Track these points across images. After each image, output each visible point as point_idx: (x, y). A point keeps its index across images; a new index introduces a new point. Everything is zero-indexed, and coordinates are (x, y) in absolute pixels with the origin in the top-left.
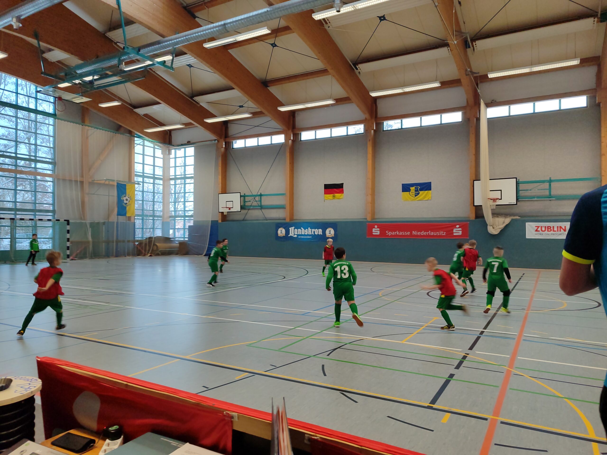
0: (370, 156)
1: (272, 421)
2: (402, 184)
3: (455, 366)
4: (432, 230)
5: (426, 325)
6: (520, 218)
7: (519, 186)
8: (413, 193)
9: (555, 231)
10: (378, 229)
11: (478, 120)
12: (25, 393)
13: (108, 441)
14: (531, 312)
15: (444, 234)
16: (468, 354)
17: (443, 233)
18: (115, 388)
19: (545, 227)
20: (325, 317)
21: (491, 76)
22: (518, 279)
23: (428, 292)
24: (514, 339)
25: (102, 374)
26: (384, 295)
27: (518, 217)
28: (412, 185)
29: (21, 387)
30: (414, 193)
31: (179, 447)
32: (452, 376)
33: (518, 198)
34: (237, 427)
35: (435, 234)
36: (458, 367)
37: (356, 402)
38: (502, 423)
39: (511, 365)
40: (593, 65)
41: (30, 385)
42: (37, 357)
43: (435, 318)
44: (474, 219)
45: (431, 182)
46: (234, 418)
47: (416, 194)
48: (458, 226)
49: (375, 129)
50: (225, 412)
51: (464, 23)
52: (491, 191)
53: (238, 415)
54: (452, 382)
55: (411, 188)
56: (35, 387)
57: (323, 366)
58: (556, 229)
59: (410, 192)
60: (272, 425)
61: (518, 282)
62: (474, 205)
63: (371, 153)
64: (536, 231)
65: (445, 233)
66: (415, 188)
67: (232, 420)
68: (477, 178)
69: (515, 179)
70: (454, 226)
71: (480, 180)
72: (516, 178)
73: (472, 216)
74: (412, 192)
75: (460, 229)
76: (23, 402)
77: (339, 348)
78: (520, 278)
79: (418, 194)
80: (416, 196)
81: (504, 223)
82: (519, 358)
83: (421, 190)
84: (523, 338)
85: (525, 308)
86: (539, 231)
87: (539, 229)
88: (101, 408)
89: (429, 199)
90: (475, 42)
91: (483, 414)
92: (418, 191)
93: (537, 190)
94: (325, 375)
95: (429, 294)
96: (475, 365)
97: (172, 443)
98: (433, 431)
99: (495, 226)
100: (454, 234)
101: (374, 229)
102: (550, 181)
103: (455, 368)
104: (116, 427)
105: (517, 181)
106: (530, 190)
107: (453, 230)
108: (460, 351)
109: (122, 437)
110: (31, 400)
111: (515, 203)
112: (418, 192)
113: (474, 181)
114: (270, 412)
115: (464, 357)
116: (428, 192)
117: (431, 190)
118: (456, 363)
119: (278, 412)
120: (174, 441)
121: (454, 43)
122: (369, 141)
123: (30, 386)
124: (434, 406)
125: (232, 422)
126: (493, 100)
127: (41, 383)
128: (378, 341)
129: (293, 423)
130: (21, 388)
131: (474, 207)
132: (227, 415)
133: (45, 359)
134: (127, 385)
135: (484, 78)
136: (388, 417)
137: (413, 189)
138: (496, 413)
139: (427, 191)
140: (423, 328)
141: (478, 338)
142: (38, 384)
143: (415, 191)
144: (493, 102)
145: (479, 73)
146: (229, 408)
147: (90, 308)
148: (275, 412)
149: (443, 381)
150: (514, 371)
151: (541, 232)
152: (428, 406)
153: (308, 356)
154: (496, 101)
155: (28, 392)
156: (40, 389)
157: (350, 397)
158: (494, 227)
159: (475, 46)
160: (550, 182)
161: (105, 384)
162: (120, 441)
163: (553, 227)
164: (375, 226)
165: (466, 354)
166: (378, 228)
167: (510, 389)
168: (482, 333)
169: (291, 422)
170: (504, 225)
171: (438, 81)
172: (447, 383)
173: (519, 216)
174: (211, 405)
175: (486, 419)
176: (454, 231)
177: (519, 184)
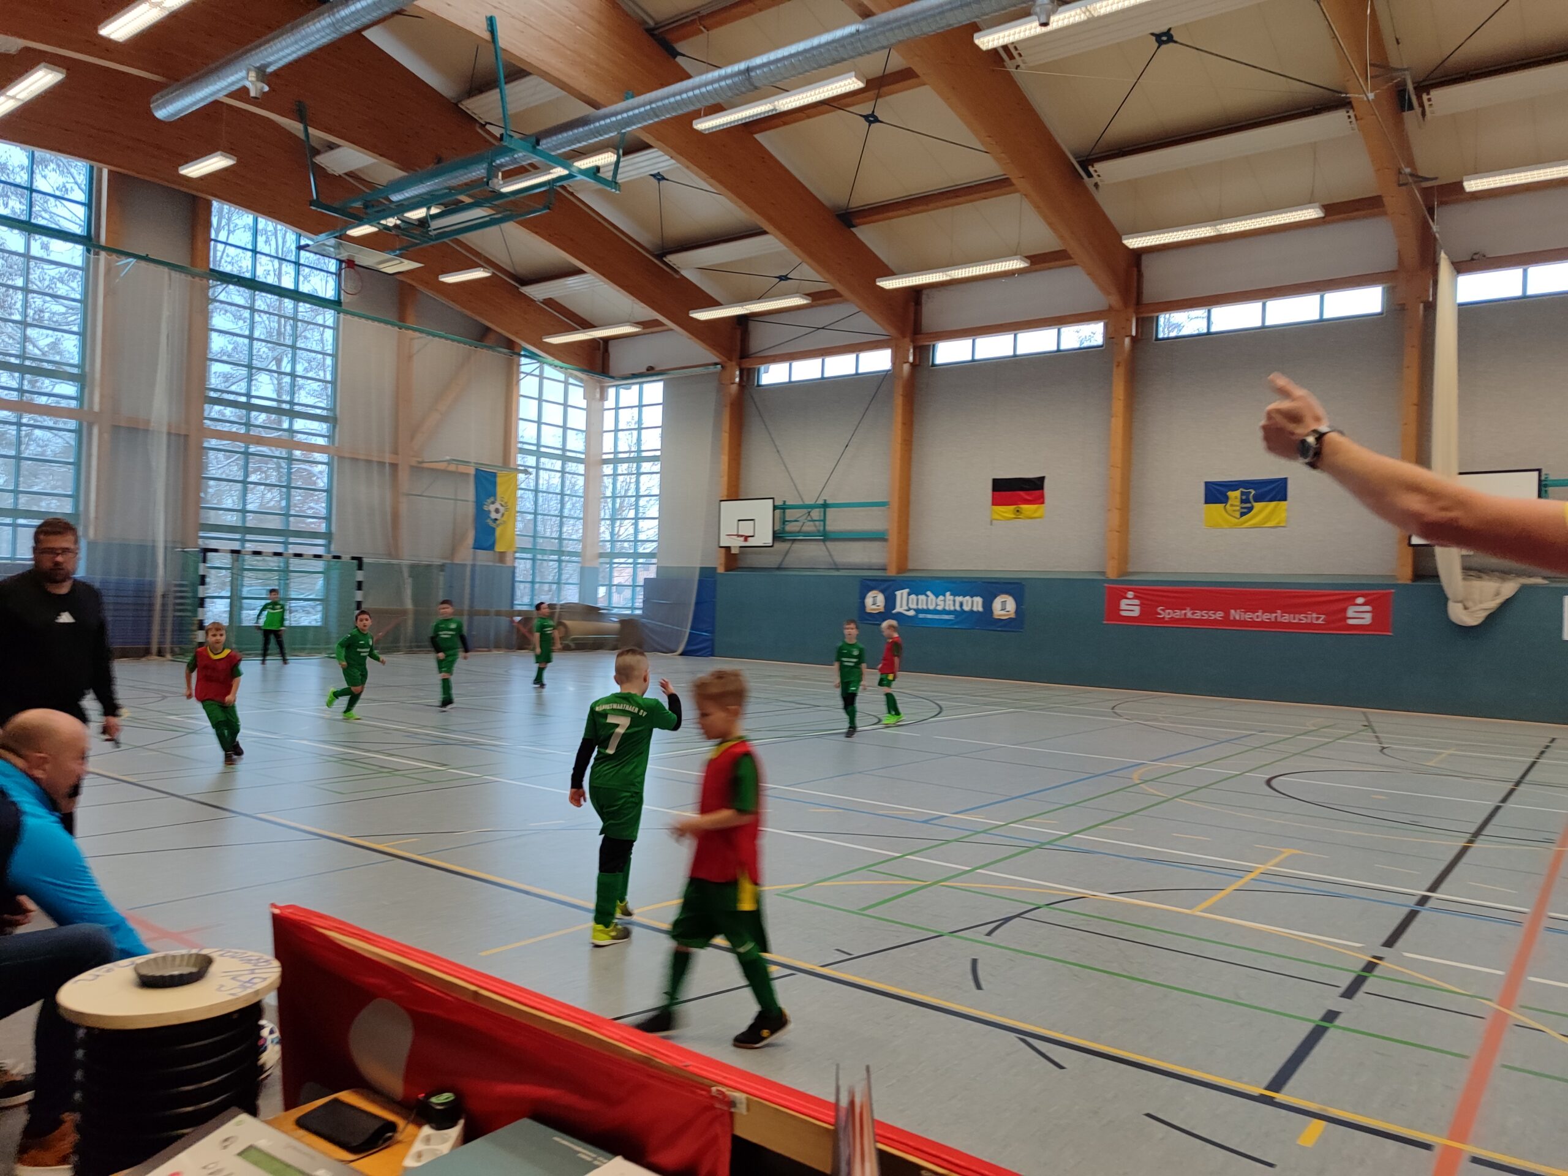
0: (1118, 406)
1: (836, 1124)
2: (1206, 483)
3: (1341, 990)
4: (1286, 609)
5: (1262, 868)
6: (1546, 582)
8: (1237, 506)
10: (1137, 602)
11: (1431, 307)
12: (242, 993)
13: (427, 1130)
15: (1320, 622)
16: (1380, 958)
17: (1318, 618)
18: (449, 998)
20: (984, 832)
21: (1472, 185)
22: (1536, 754)
23: (1268, 777)
24: (1520, 926)
25: (420, 960)
26: (1147, 781)
27: (1539, 581)
28: (1234, 486)
29: (234, 978)
30: (1238, 508)
31: (597, 1167)
32: (1331, 1016)
34: (741, 1132)
35: (1294, 619)
36: (1350, 992)
37: (1061, 1067)
38: (1476, 1160)
39: (1507, 999)
41: (253, 973)
42: (274, 906)
43: (1288, 852)
44: (1409, 582)
45: (1285, 480)
46: (738, 1105)
47: (1245, 510)
48: (1360, 600)
49: (1134, 333)
50: (714, 1089)
51: (1398, 43)
53: (748, 1099)
54: (1332, 1035)
55: (1230, 494)
56: (265, 979)
57: (974, 962)
59: (1228, 506)
60: (834, 1136)
61: (1534, 763)
62: (1410, 545)
63: (1122, 398)
65: (1323, 617)
66: (1242, 493)
67: (733, 1110)
69: (1536, 474)
70: (1351, 600)
72: (1539, 471)
73: (1404, 573)
74: (1232, 505)
75: (1368, 608)
76: (235, 1016)
77: (1018, 916)
78: (1542, 753)
79: (1250, 509)
80: (1243, 514)
81: (1497, 594)
82: (1532, 979)
83: (1258, 499)
84: (1547, 923)
85: (1553, 837)
88: (414, 1044)
89: (1279, 523)
90: (1428, 94)
91: (1421, 1130)
92: (1250, 502)
94: (979, 986)
95: (1274, 783)
96: (1400, 991)
97: (579, 1152)
98: (1271, 1165)
99: (1469, 604)
100: (1350, 622)
101: (1124, 602)
103: (1343, 996)
104: (446, 1097)
105: (1543, 478)
107: (1345, 610)
108: (1359, 948)
109: (462, 1122)
110: (254, 1011)
112: (1248, 505)
114: (832, 1099)
115: (1370, 967)
116: (1276, 507)
117: (1284, 499)
118: (1345, 981)
119: (852, 1103)
120: (584, 1148)
121: (1365, 99)
122: (1118, 366)
123: (253, 976)
124: (1279, 1097)
125: (732, 1115)
126: (1475, 254)
127: (279, 969)
128: (1126, 904)
129: (889, 1135)
130: (233, 982)
131: (1411, 548)
132: (721, 1097)
133: (290, 911)
134: (476, 993)
135: (1453, 192)
136: (1148, 1115)
137: (1235, 495)
138: (1459, 1131)
139: (1273, 504)
140: (1252, 876)
141: (1412, 916)
142: (272, 971)
143: (1242, 501)
144: (1476, 257)
145: (1436, 178)
146: (725, 1078)
147: (403, 775)
148: (844, 1102)
149: (1306, 1029)
150: (1516, 1016)
152: (1262, 1095)
153: (936, 932)
154: (1485, 256)
155: (249, 991)
156: (277, 984)
157: (1043, 1050)
158: (1466, 605)
159: (1426, 103)
161: (426, 985)
162: (455, 1132)
164: (1126, 593)
165: (1375, 957)
166: (1136, 597)
167: (1504, 1066)
168: (1423, 900)
169: (884, 1132)
170: (1500, 600)
171: (1317, 204)
172: (1316, 1035)
173: (1543, 579)
174: (681, 1065)
175: (1427, 1147)
176: (1350, 612)
177: (1546, 486)
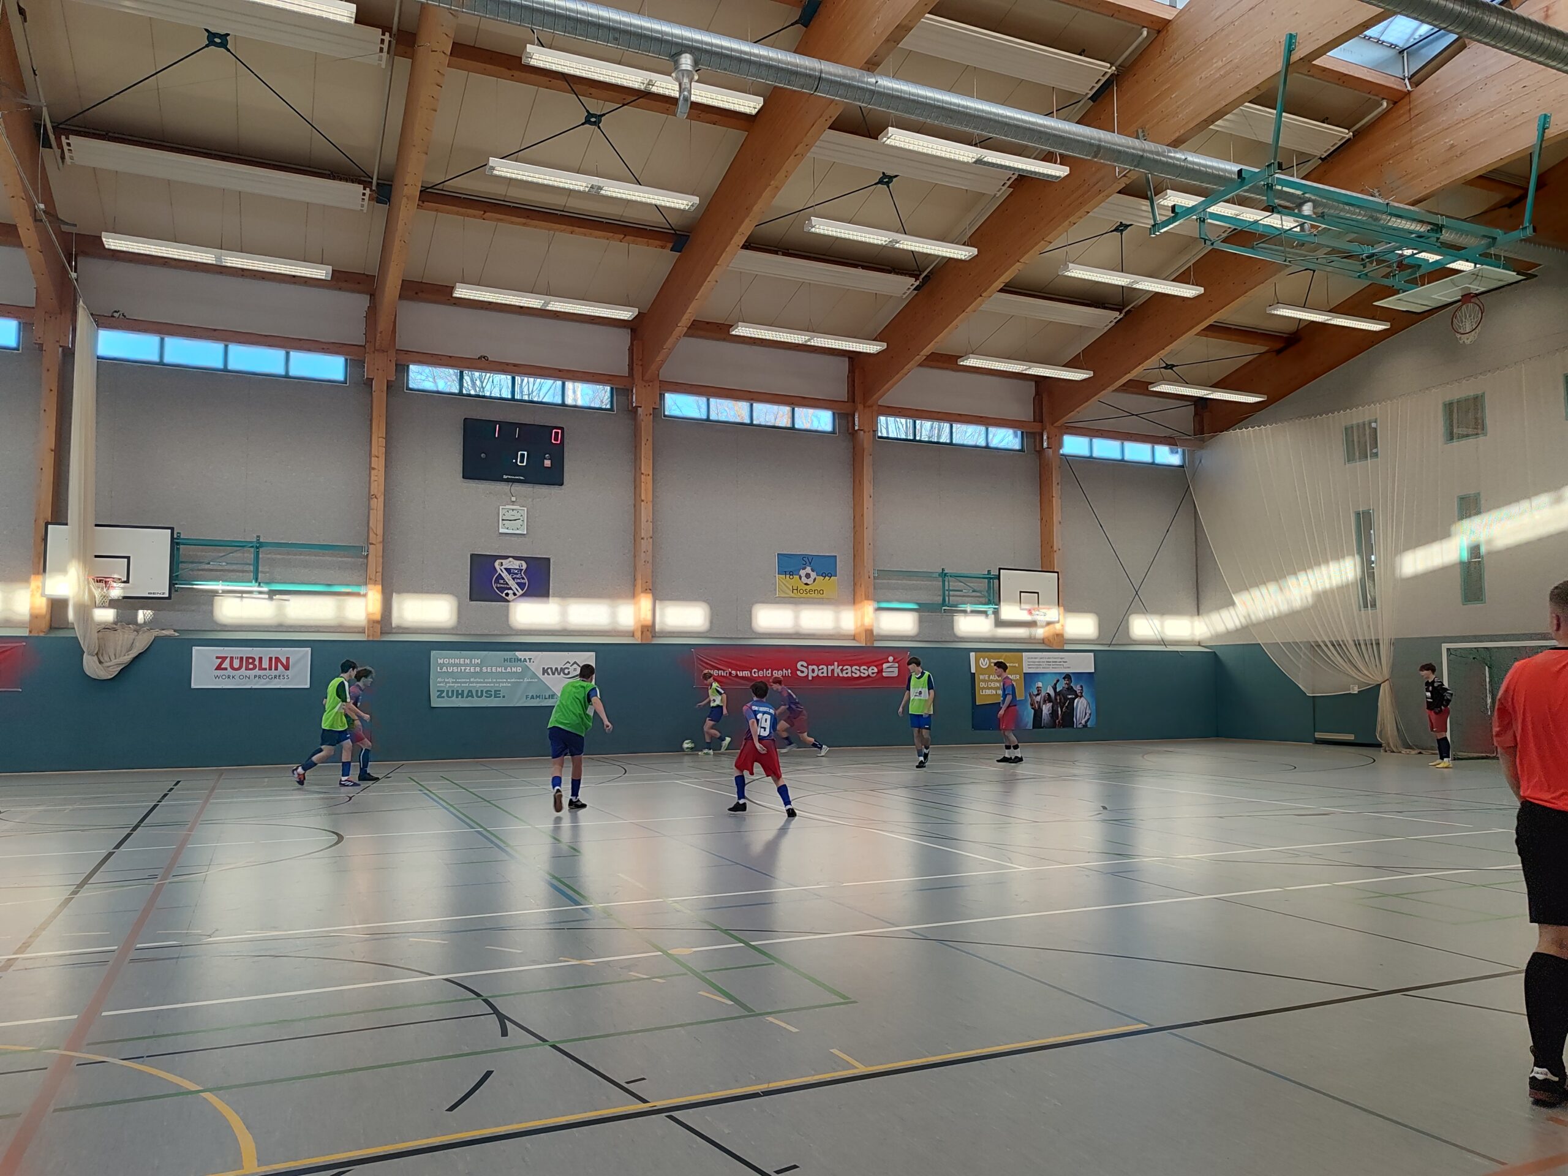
6: (177, 634)
7: (178, 549)
9: (265, 669)
11: (68, 354)
14: (170, 883)
19: (242, 658)
21: (112, 242)
22: (158, 799)
24: (106, 965)
27: (170, 632)
33: (174, 582)
39: (77, 1041)
40: (359, 292)
44: (43, 634)
51: (35, 74)
52: (96, 556)
58: (265, 664)
61: (155, 806)
62: (44, 595)
64: (219, 668)
68: (59, 517)
71: (67, 524)
72: (172, 529)
73: (39, 626)
78: (165, 795)
81: (131, 647)
82: (105, 1014)
84: (133, 955)
85: (156, 872)
86: (226, 669)
87: (226, 664)
90: (67, 138)
93: (224, 564)
99: (106, 658)
102: (259, 546)
105: (175, 536)
106: (209, 563)
111: (167, 595)
113: (47, 524)
126: (116, 312)
131: (46, 599)
135: (92, 246)
144: (116, 315)
145: (75, 225)
150: (80, 1055)
151: (230, 671)
154: (125, 316)
158: (102, 660)
159: (66, 148)
160: (257, 548)
163: (261, 659)
167: (55, 1111)
168: (8, 965)
170: (133, 655)
173: (175, 631)
177: (178, 544)
